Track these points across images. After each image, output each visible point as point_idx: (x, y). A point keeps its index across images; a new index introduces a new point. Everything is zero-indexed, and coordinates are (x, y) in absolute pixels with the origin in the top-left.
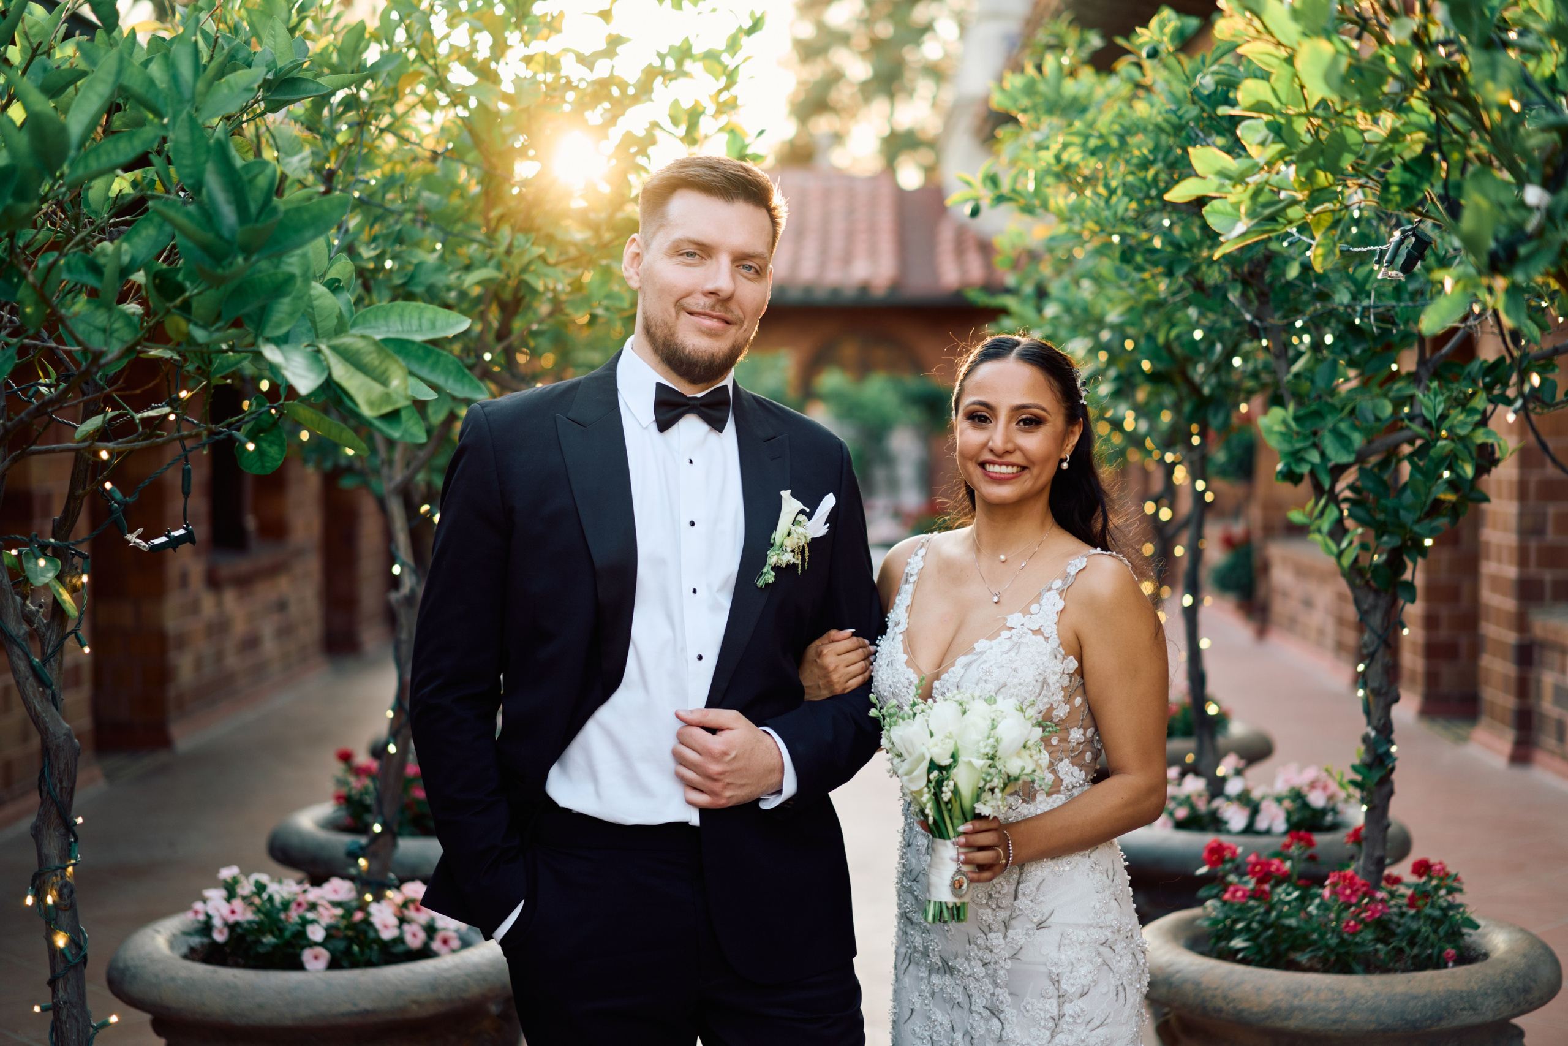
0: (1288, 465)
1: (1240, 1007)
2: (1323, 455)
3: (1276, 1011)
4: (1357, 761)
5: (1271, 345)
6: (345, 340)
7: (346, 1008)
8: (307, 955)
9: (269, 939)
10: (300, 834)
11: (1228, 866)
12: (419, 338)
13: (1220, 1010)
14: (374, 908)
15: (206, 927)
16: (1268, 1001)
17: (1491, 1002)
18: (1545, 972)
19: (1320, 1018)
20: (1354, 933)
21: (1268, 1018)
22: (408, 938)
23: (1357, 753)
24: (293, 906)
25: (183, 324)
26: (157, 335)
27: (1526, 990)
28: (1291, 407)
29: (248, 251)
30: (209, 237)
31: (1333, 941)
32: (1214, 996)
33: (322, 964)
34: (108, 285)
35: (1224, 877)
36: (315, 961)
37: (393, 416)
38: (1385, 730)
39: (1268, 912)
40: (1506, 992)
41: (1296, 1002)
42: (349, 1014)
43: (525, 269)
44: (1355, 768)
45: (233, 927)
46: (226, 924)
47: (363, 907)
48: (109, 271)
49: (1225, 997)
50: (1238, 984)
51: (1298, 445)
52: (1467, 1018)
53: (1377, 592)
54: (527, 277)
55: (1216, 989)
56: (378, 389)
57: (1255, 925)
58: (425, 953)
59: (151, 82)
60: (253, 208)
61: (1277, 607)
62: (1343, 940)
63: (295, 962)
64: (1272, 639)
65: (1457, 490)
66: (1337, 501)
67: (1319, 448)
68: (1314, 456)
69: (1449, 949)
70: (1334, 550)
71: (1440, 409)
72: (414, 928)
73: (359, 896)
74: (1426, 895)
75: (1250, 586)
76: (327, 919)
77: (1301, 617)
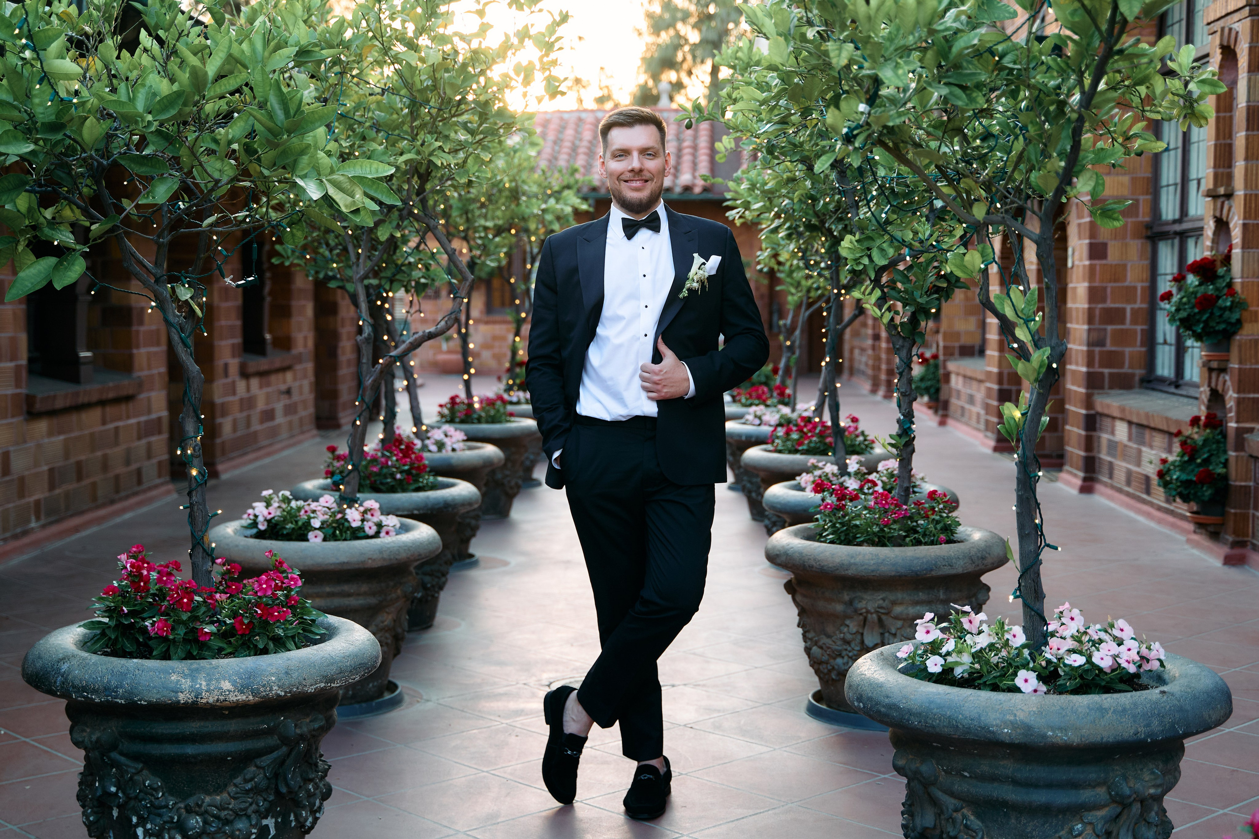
0: (852, 266)
1: (823, 564)
2: (871, 260)
3: (842, 565)
4: (894, 433)
6: (335, 177)
7: (333, 560)
8: (311, 535)
9: (289, 526)
10: (304, 491)
12: (370, 176)
13: (812, 566)
14: (348, 511)
15: (255, 524)
16: (838, 560)
17: (961, 562)
18: (997, 551)
20: (887, 524)
22: (367, 529)
23: (895, 429)
24: (302, 512)
25: (258, 167)
26: (245, 173)
27: (983, 558)
28: (857, 235)
29: (289, 132)
30: (271, 125)
31: (876, 529)
32: (809, 559)
33: (319, 540)
34: (221, 150)
36: (315, 539)
37: (356, 211)
38: (909, 416)
39: (844, 516)
40: (971, 558)
41: (852, 561)
42: (334, 564)
43: (431, 154)
44: (891, 436)
45: (269, 521)
46: (266, 520)
47: (342, 511)
48: (223, 143)
49: (815, 560)
50: (823, 552)
51: (858, 255)
52: (947, 571)
53: (904, 338)
54: (432, 158)
56: (350, 199)
57: (838, 525)
58: (377, 535)
59: (243, 52)
60: (292, 112)
61: (954, 401)
62: (882, 530)
63: (305, 539)
64: (950, 421)
65: (949, 282)
66: (881, 288)
67: (870, 257)
68: (866, 261)
69: (943, 536)
70: (879, 313)
71: (928, 233)
72: (370, 524)
73: (339, 505)
74: (933, 509)
75: (938, 390)
76: (322, 518)
77: (967, 406)
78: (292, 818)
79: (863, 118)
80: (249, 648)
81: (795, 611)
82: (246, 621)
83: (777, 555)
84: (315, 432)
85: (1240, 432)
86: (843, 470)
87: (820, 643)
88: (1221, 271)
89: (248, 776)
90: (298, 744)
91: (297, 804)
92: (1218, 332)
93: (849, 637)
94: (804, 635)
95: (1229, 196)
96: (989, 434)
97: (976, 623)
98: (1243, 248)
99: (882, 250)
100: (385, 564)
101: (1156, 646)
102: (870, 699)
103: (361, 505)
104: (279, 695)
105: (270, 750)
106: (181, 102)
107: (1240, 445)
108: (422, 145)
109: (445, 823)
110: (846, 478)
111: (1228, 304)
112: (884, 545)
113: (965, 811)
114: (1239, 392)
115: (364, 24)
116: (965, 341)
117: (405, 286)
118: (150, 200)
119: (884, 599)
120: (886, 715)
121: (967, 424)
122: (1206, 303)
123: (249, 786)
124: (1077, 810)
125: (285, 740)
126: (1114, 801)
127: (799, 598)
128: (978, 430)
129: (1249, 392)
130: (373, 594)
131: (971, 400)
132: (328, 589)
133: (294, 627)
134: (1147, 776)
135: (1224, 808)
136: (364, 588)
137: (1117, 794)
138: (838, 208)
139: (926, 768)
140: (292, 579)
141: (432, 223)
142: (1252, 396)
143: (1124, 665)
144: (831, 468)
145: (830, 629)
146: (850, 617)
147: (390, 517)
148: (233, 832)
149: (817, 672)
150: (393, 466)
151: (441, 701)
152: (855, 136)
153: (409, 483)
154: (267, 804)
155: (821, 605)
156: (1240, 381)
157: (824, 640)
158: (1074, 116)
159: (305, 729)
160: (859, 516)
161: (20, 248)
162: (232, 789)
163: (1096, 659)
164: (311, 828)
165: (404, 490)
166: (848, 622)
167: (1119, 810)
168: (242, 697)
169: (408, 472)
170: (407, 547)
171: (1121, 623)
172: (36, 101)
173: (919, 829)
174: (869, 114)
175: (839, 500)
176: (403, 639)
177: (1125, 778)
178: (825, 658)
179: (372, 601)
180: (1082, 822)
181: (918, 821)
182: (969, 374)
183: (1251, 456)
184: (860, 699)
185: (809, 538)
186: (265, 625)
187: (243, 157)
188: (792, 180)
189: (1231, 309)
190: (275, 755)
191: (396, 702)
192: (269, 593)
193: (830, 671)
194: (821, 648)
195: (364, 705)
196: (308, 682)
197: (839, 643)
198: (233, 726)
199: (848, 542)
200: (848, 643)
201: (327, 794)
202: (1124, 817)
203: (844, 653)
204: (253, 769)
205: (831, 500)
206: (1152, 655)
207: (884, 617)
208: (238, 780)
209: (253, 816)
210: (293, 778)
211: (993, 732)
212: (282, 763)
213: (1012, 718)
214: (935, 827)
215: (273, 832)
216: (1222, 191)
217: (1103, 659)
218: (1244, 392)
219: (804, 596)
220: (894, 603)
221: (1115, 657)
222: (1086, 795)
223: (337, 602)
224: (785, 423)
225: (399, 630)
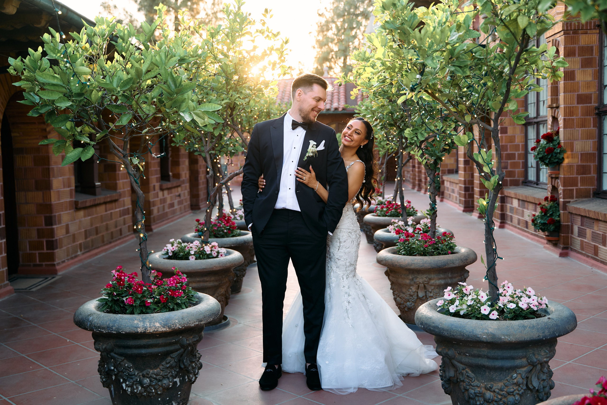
0: (410, 141)
1: (400, 264)
2: (418, 138)
3: (408, 264)
4: (429, 209)
6: (196, 111)
7: (199, 268)
8: (190, 257)
9: (181, 254)
10: (187, 238)
12: (211, 111)
14: (205, 247)
15: (167, 253)
16: (407, 262)
17: (458, 262)
18: (472, 256)
19: (418, 266)
20: (426, 247)
21: (407, 266)
22: (213, 254)
23: (429, 207)
24: (187, 248)
25: (164, 108)
26: (159, 111)
27: (466, 260)
28: (411, 128)
29: (177, 94)
30: (169, 91)
31: (422, 249)
32: (395, 262)
33: (194, 259)
34: (149, 102)
36: (192, 259)
37: (206, 126)
38: (434, 202)
39: (409, 244)
40: (461, 260)
41: (413, 263)
43: (235, 100)
44: (427, 210)
45: (173, 252)
47: (203, 247)
48: (150, 98)
50: (400, 259)
51: (412, 136)
52: (452, 265)
53: (432, 170)
56: (202, 121)
58: (217, 257)
59: (157, 60)
60: (178, 85)
61: (446, 192)
62: (424, 249)
63: (187, 259)
64: (445, 200)
65: (449, 146)
66: (422, 149)
67: (417, 137)
68: (415, 139)
69: (450, 251)
70: (421, 160)
71: (441, 127)
72: (214, 252)
73: (202, 245)
74: (445, 240)
75: (439, 188)
76: (195, 250)
77: (451, 194)
78: (186, 377)
79: (419, 81)
80: (166, 308)
81: (389, 283)
82: (165, 297)
83: (382, 261)
84: (190, 211)
85: (565, 203)
86: (406, 224)
87: (400, 296)
88: (555, 138)
89: (168, 362)
90: (188, 347)
91: (188, 372)
92: (555, 162)
93: (412, 293)
94: (393, 293)
95: (558, 107)
96: (461, 205)
97: (469, 290)
98: (564, 128)
99: (422, 134)
100: (221, 268)
101: (544, 298)
102: (426, 324)
103: (210, 244)
104: (179, 328)
105: (177, 350)
106: (131, 82)
107: (565, 208)
108: (231, 96)
109: (249, 376)
110: (407, 227)
111: (559, 151)
112: (425, 255)
113: (467, 370)
114: (564, 187)
115: (206, 47)
116: (450, 167)
117: (226, 153)
118: (120, 124)
119: (426, 278)
120: (434, 331)
121: (452, 201)
122: (550, 151)
123: (168, 365)
124: (514, 369)
125: (182, 346)
126: (529, 364)
127: (391, 278)
128: (456, 203)
129: (568, 187)
130: (217, 281)
131: (453, 191)
132: (198, 279)
133: (185, 299)
134: (543, 353)
135: (569, 361)
136: (213, 278)
137: (531, 361)
138: (402, 117)
139: (451, 352)
140: (183, 279)
141: (236, 128)
142: (569, 188)
143: (532, 307)
144: (401, 223)
145: (404, 290)
146: (412, 285)
147: (222, 249)
148: (162, 384)
149: (399, 308)
150: (223, 227)
151: (245, 324)
152: (415, 89)
153: (229, 234)
154: (176, 373)
155: (400, 281)
156: (564, 182)
157: (402, 295)
158: (507, 78)
159: (191, 341)
160: (414, 243)
161: (67, 145)
162: (161, 367)
163: (520, 305)
164: (195, 381)
165: (228, 237)
166: (411, 287)
167: (531, 368)
168: (164, 329)
169: (229, 229)
170: (229, 261)
171: (529, 289)
172: (72, 84)
173: (448, 377)
174: (421, 79)
175: (406, 237)
176: (229, 298)
177: (534, 355)
178: (402, 302)
179: (216, 284)
180: (516, 373)
181: (447, 374)
182: (452, 181)
183: (569, 212)
184: (422, 324)
185: (394, 253)
186: (173, 298)
187: (158, 104)
188: (383, 106)
189: (560, 153)
190: (179, 352)
191: (227, 325)
192: (174, 285)
193: (404, 307)
194: (401, 298)
195: (214, 326)
196: (191, 322)
197: (408, 296)
198: (161, 341)
199: (411, 255)
200: (412, 296)
201: (200, 367)
202: (534, 371)
203: (410, 300)
204: (169, 358)
205: (403, 237)
206: (543, 302)
207: (426, 285)
208: (164, 363)
209: (170, 378)
210: (186, 362)
211: (479, 337)
212: (182, 355)
213: (487, 331)
214: (454, 377)
215: (178, 384)
216: (555, 105)
217: (523, 305)
218: (566, 186)
219: (393, 277)
220: (430, 279)
221: (528, 304)
222: (518, 362)
223: (202, 285)
224: (380, 203)
225: (227, 295)
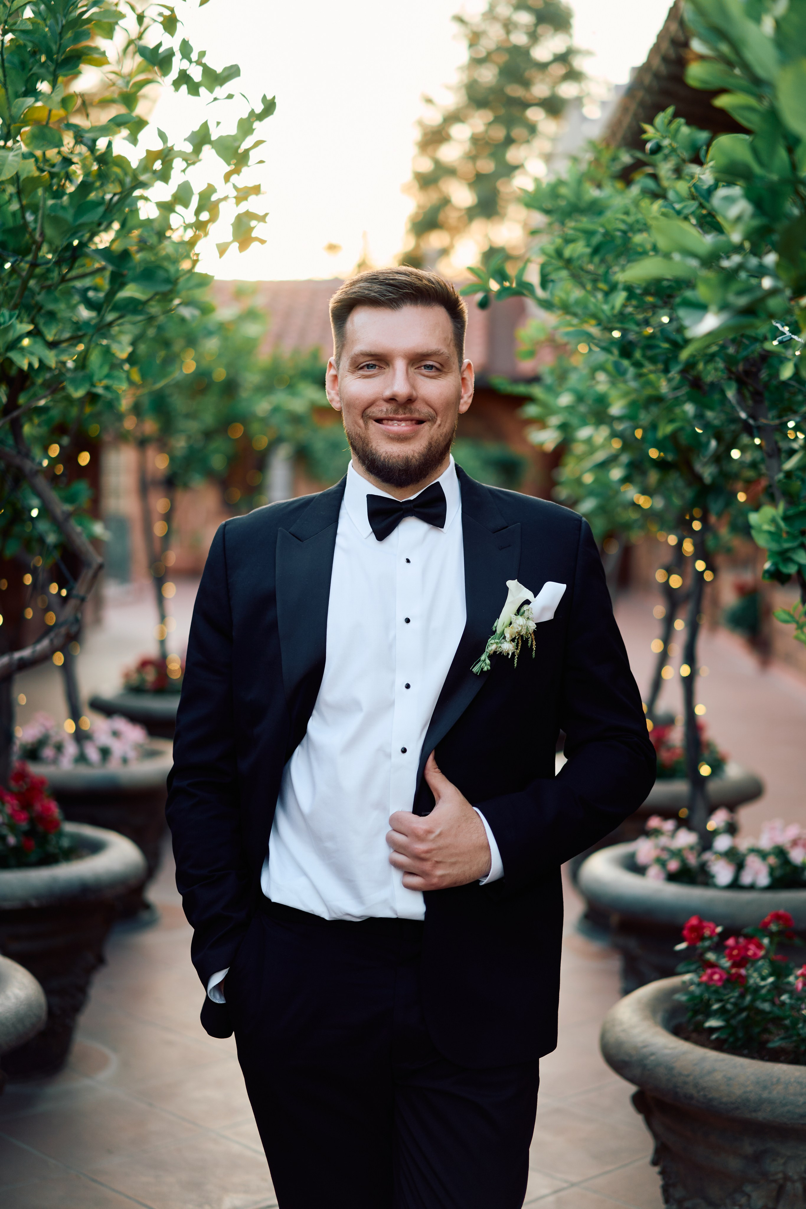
0: (775, 564)
1: (710, 1096)
5: (764, 444)
11: (707, 943)
13: (691, 1097)
19: (788, 1112)
21: (737, 1108)
28: (781, 506)
32: (685, 1083)
35: (702, 954)
39: (742, 996)
41: (765, 1095)
49: (696, 1085)
50: (710, 1073)
51: (786, 545)
55: (688, 1076)
57: (729, 1006)
127: (658, 1126)
145: (716, 1193)
146: (754, 1182)
153: (28, 853)
155: (700, 1152)
165: (21, 864)
169: (28, 832)
175: (735, 965)
